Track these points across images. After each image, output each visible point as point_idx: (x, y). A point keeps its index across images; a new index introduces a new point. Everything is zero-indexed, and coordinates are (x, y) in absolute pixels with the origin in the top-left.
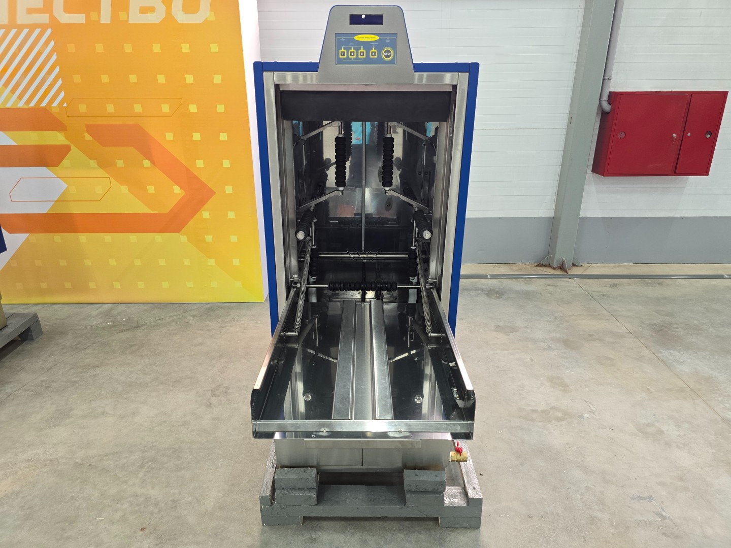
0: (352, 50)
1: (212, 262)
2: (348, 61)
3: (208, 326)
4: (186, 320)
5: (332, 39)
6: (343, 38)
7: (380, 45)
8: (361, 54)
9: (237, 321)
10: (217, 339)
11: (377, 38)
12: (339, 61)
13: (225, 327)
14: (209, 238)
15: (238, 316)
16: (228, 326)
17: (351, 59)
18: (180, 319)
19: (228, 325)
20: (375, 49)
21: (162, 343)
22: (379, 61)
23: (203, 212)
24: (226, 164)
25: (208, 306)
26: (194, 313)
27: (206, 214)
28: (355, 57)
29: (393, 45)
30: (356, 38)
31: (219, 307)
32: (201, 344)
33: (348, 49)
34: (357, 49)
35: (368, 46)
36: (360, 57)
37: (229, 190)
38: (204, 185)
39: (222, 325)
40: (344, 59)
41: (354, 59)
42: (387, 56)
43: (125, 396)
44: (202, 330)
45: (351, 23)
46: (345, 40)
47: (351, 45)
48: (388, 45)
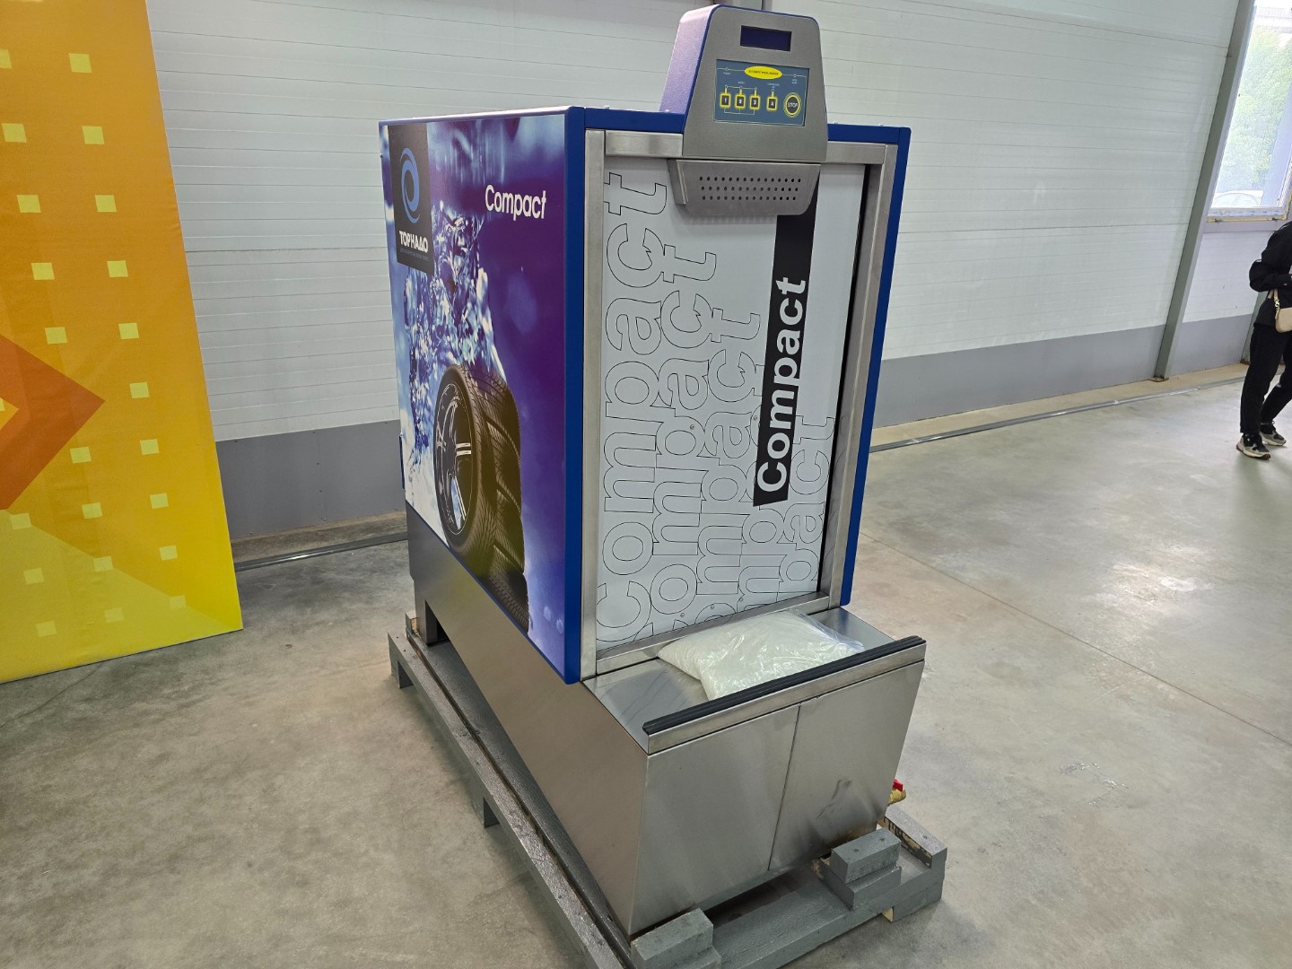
0: (741, 95)
1: (104, 564)
2: (732, 116)
3: (146, 713)
4: (71, 715)
5: (711, 71)
6: (727, 71)
7: (782, 87)
8: (753, 102)
9: (213, 684)
10: (195, 734)
11: (780, 74)
12: (720, 114)
13: (194, 703)
14: (92, 510)
15: (206, 672)
16: (199, 701)
17: (737, 111)
18: (54, 715)
19: (195, 697)
20: (775, 95)
21: (52, 783)
22: (779, 117)
23: (73, 451)
24: (129, 331)
25: (105, 668)
26: (85, 692)
27: (79, 454)
28: (743, 107)
29: (803, 89)
30: (747, 71)
31: (137, 664)
32: (163, 757)
33: (734, 92)
34: (748, 93)
35: (763, 86)
36: (751, 108)
37: (140, 390)
38: (68, 388)
39: (183, 701)
40: (727, 110)
41: (742, 111)
42: (792, 110)
43: (60, 939)
44: (137, 725)
45: (743, 43)
46: (731, 74)
47: (739, 85)
48: (794, 89)
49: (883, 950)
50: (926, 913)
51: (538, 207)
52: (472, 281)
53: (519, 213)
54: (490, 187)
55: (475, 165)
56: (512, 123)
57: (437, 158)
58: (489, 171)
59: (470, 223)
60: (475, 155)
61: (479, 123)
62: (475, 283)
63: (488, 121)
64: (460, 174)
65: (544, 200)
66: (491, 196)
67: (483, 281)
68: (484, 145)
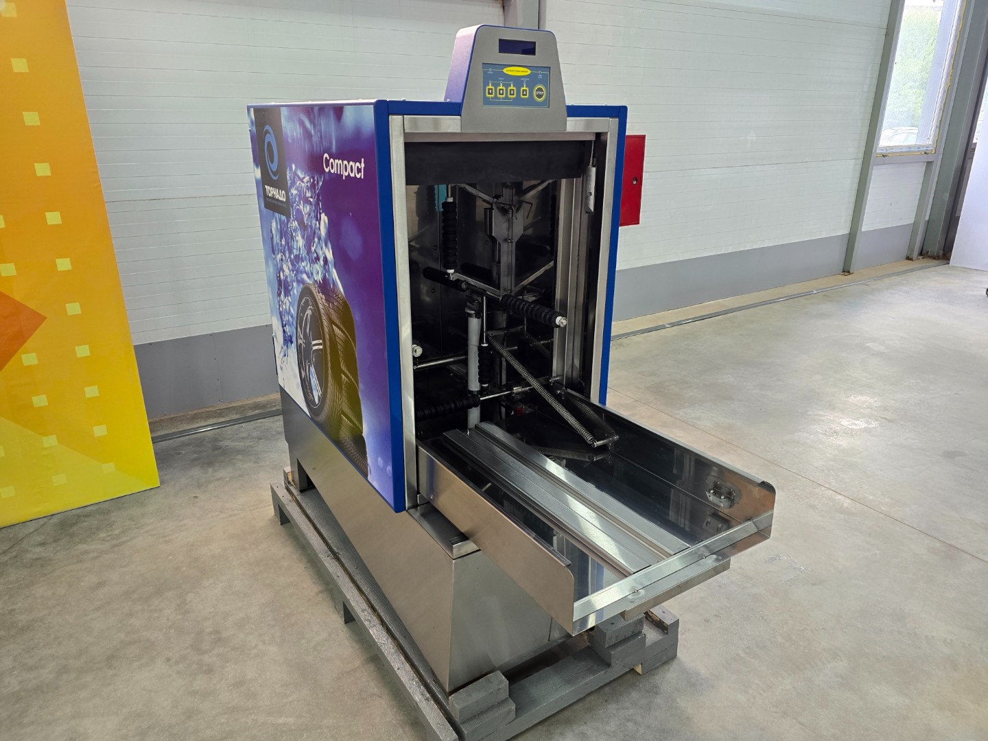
0: (501, 87)
1: (50, 441)
2: (496, 102)
3: (87, 552)
4: (30, 556)
5: (479, 71)
6: (490, 71)
7: (532, 80)
8: (510, 92)
9: (137, 528)
10: (125, 566)
11: (529, 72)
12: (487, 101)
13: (123, 543)
14: (40, 401)
15: (132, 519)
16: (128, 541)
17: (500, 98)
18: (16, 557)
19: (124, 539)
20: (526, 86)
21: (14, 607)
22: (530, 102)
23: (24, 357)
24: (64, 264)
25: (55, 520)
26: (39, 539)
27: (28, 358)
28: (504, 96)
29: (546, 81)
30: (505, 70)
31: (79, 516)
32: (100, 585)
33: (496, 86)
34: (507, 86)
35: (517, 81)
36: (509, 96)
37: (74, 309)
38: (18, 308)
39: (115, 542)
40: (492, 98)
41: (503, 99)
42: (539, 96)
43: (26, 721)
44: (81, 561)
45: (501, 51)
46: (494, 74)
47: (500, 80)
48: (540, 82)
49: (634, 695)
50: (666, 667)
51: (359, 170)
52: (318, 223)
53: (347, 174)
54: (326, 155)
55: (315, 139)
56: (338, 110)
57: (289, 133)
58: (325, 144)
59: (314, 180)
60: (315, 132)
61: (316, 110)
62: (319, 224)
63: (322, 108)
64: (305, 145)
65: (363, 165)
66: (327, 161)
67: (325, 223)
68: (320, 125)
